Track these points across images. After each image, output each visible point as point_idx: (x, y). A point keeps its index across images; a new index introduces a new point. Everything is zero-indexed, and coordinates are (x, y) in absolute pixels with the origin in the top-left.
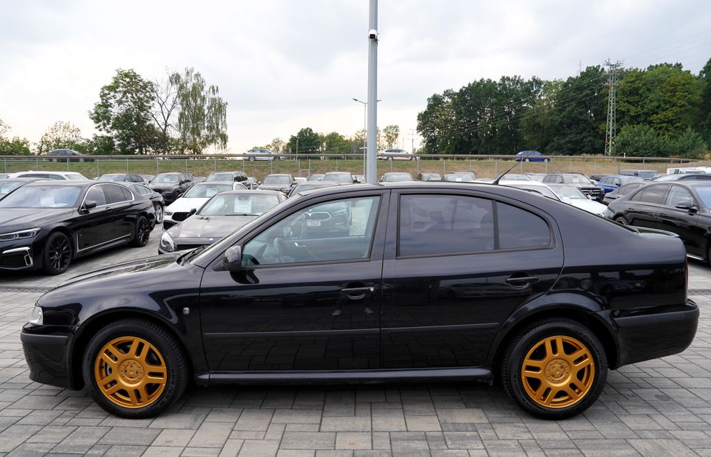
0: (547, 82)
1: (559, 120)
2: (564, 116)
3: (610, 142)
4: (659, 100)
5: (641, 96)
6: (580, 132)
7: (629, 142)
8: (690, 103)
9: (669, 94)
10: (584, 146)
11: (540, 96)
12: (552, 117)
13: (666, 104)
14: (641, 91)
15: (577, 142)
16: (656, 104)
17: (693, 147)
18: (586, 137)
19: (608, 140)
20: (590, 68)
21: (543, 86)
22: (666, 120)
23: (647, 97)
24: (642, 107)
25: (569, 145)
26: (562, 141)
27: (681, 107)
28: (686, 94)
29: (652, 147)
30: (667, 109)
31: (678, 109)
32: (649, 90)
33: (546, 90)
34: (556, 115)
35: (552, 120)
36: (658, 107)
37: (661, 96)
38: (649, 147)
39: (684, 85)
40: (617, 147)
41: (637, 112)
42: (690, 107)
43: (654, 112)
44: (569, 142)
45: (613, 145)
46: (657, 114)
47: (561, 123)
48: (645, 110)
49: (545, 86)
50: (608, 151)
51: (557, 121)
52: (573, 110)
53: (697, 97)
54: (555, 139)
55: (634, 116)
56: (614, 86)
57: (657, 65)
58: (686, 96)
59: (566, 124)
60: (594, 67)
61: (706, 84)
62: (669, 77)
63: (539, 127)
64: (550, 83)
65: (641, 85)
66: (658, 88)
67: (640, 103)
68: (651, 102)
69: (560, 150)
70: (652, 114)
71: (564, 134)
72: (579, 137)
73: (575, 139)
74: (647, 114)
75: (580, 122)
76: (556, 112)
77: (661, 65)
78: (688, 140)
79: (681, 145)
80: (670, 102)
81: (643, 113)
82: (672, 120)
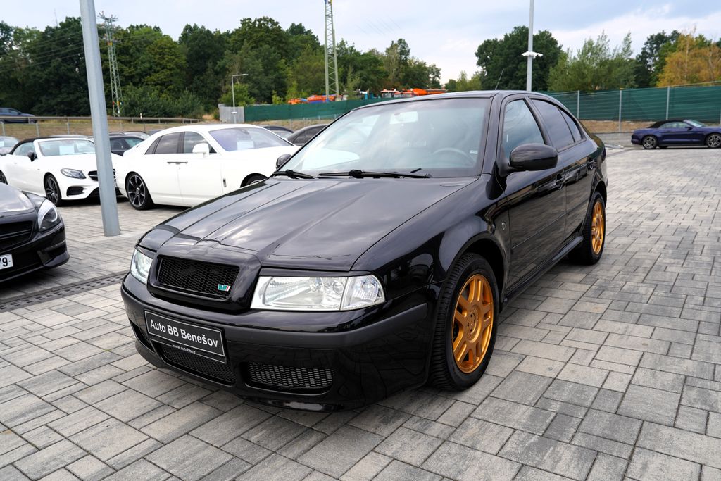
0: (17, 29)
1: (45, 76)
2: (50, 73)
3: (118, 102)
4: (150, 62)
5: (132, 56)
6: (71, 92)
7: (137, 103)
8: (179, 67)
9: (158, 56)
10: (80, 108)
11: (11, 46)
12: (33, 74)
13: (156, 65)
14: (131, 51)
15: (70, 103)
16: (148, 65)
17: (192, 108)
18: (80, 98)
19: (116, 101)
20: (70, 19)
21: (12, 33)
22: (159, 82)
23: (138, 58)
24: (135, 67)
25: (62, 106)
26: (53, 102)
27: (170, 70)
28: (173, 57)
29: (158, 108)
30: (158, 72)
31: (169, 72)
32: (138, 50)
33: (17, 40)
34: (38, 70)
35: (34, 76)
36: (150, 68)
37: (151, 58)
38: (156, 108)
39: (170, 48)
40: (126, 108)
41: (131, 73)
42: (178, 70)
43: (147, 73)
44: (62, 103)
45: (120, 106)
46: (150, 75)
47: (47, 81)
48: (138, 71)
49: (15, 33)
50: (117, 111)
51: (41, 78)
52: (59, 66)
53: (182, 61)
54: (43, 98)
55: (128, 76)
56: (113, 42)
57: (137, 26)
58: (173, 60)
59: (54, 81)
60: (74, 19)
61: (188, 49)
62: (155, 39)
63: (17, 83)
64: (21, 31)
65: (130, 44)
66: (147, 49)
67: (132, 63)
68: (143, 63)
69: (51, 111)
70: (146, 75)
71: (51, 94)
72: (72, 97)
73: (68, 99)
74: (141, 76)
75: (71, 81)
76: (39, 68)
77: (141, 26)
78: (187, 101)
79: (182, 106)
80: (161, 65)
81: (137, 74)
82: (165, 82)
